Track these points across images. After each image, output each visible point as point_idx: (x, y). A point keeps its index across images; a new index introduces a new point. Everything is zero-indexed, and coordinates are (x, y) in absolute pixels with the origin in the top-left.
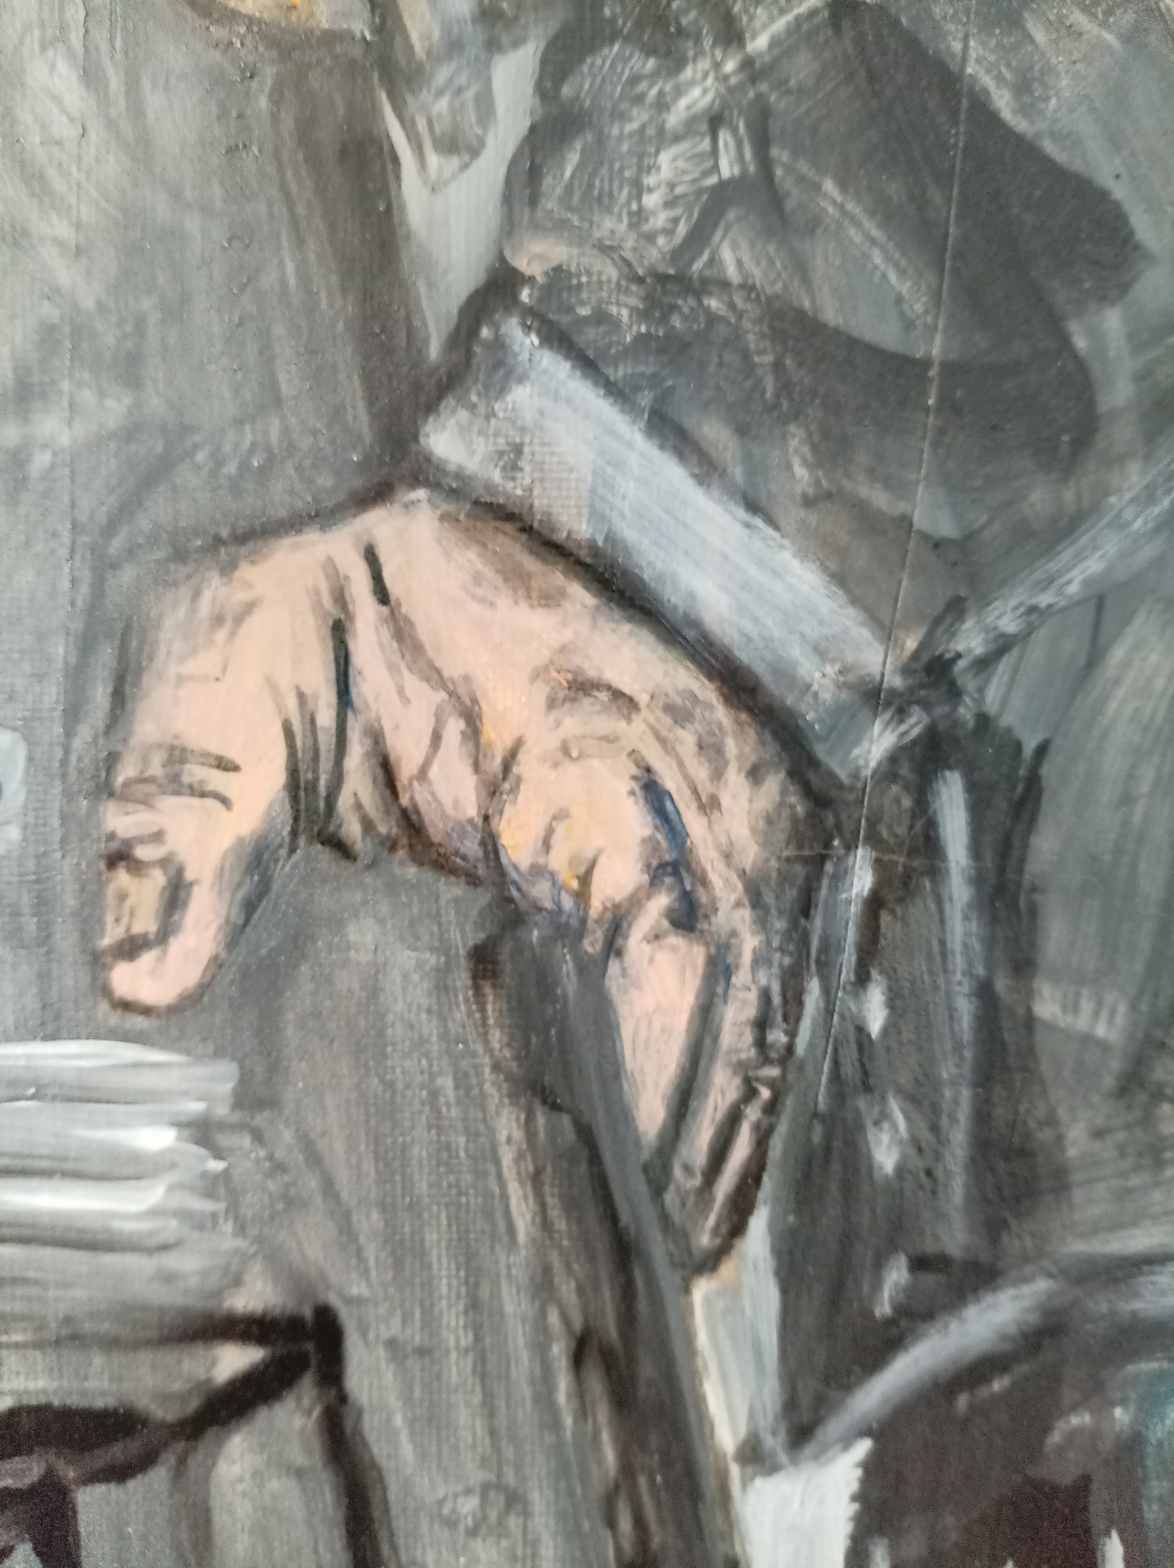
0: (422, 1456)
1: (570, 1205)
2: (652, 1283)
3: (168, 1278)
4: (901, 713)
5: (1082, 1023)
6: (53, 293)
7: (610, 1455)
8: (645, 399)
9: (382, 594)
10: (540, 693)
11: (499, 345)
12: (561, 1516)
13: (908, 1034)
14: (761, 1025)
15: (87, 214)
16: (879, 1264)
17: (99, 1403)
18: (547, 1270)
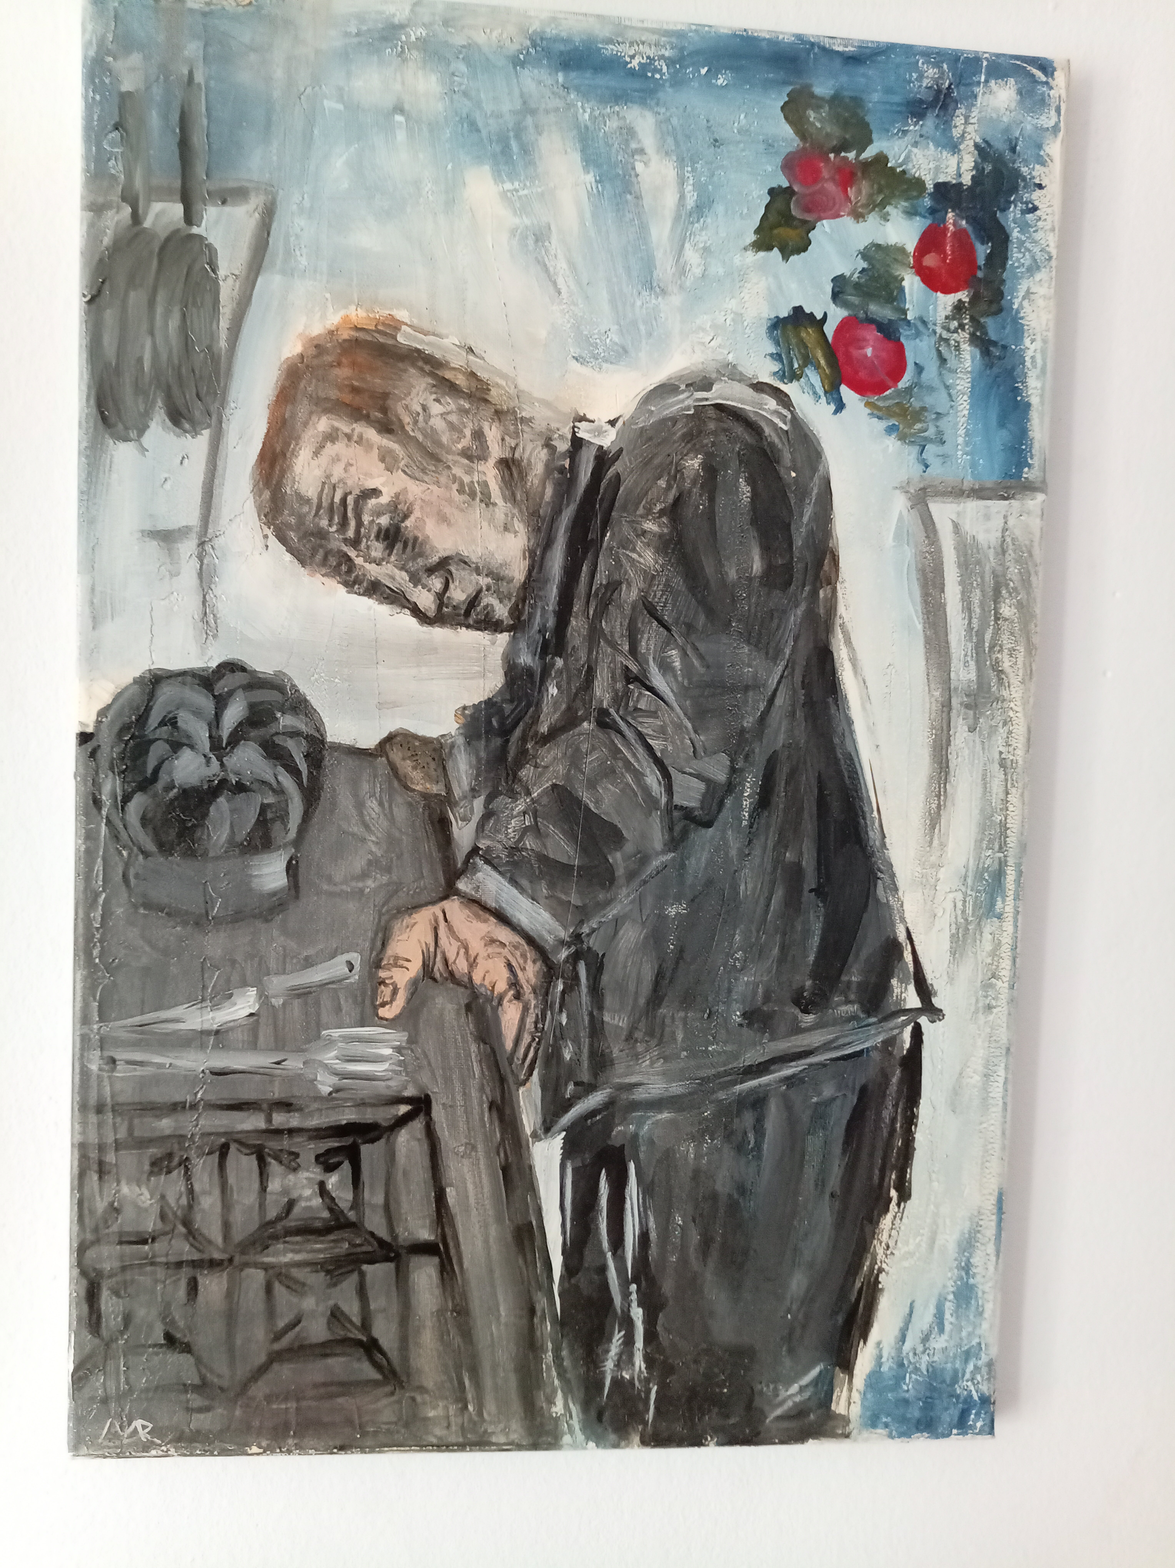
0: (450, 1134)
1: (489, 1068)
2: (509, 1088)
3: (388, 1087)
4: (569, 947)
5: (616, 1022)
6: (371, 852)
7: (498, 1135)
8: (508, 875)
9: (446, 920)
10: (483, 943)
11: (474, 863)
12: (486, 1152)
13: (572, 1024)
14: (536, 1023)
15: (379, 835)
16: (566, 1085)
17: (369, 1121)
18: (483, 1085)
